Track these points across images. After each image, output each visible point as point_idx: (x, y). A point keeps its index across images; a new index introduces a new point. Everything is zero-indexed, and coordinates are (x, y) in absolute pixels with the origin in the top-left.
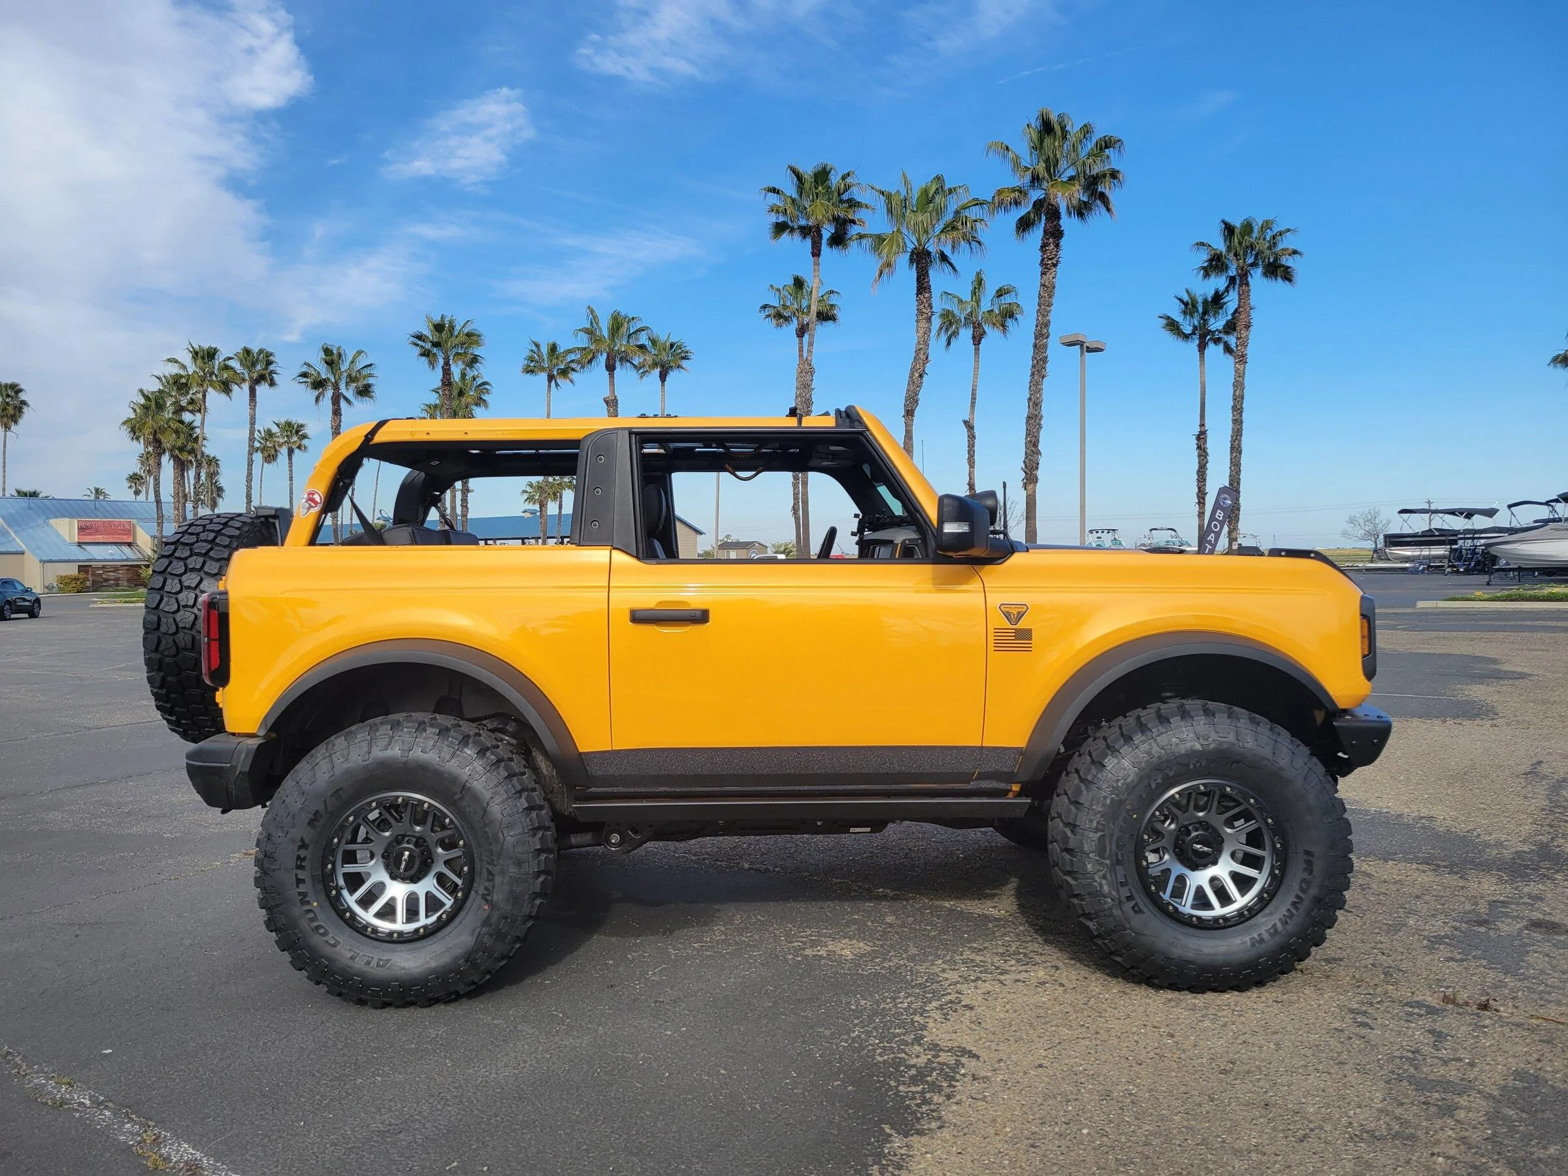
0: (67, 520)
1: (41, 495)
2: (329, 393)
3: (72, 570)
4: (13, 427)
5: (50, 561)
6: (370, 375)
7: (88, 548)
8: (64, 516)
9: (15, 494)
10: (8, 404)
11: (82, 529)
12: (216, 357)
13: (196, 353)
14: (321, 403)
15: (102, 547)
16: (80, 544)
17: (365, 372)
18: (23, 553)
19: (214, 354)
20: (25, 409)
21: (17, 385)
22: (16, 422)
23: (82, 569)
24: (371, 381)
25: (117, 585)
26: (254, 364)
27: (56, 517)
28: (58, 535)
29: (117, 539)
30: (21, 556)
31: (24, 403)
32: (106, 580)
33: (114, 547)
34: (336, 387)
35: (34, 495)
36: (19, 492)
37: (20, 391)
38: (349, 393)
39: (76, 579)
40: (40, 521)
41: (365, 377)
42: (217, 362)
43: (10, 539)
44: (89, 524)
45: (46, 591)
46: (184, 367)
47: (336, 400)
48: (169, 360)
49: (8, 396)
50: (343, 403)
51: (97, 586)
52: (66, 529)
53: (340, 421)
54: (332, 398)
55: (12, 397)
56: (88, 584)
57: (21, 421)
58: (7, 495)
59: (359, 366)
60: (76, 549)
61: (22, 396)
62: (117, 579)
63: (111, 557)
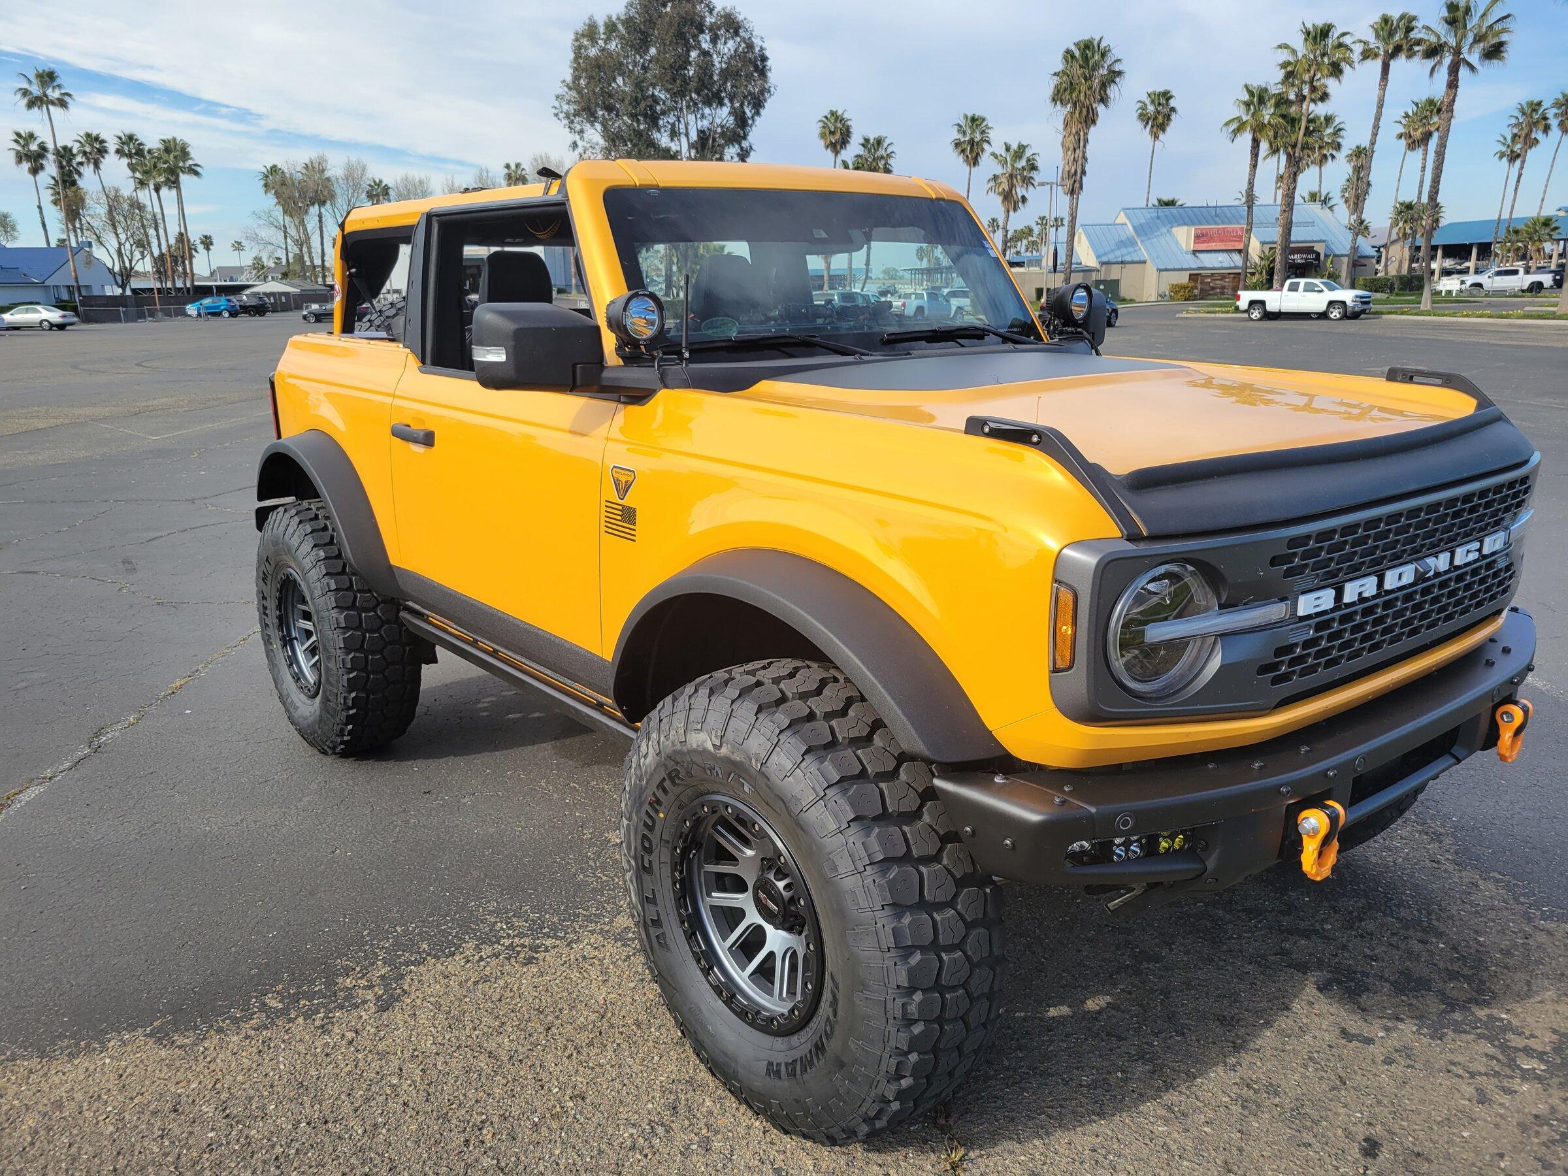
0: (1185, 228)
1: (1178, 203)
2: (1448, 59)
3: (1184, 278)
4: (1161, 136)
5: (1166, 270)
6: (1504, 31)
7: (1200, 256)
8: (1185, 224)
9: (1156, 203)
10: (1159, 112)
11: (1197, 237)
12: (1330, 34)
13: (1308, 33)
14: (1435, 74)
15: (1213, 255)
16: (1195, 252)
17: (1498, 27)
18: (1145, 262)
19: (1328, 31)
20: (1173, 116)
21: (1169, 92)
22: (1164, 130)
23: (1193, 277)
24: (1504, 37)
25: (1222, 293)
26: (1391, 34)
27: (1179, 225)
28: (1177, 243)
29: (1230, 246)
30: (1142, 265)
31: (1173, 110)
32: (1213, 288)
33: (1225, 255)
34: (1457, 51)
35: (1172, 203)
36: (1159, 201)
37: (1171, 97)
38: (1474, 58)
39: (1185, 288)
40: (1164, 230)
41: (1498, 34)
42: (1331, 41)
43: (1137, 248)
44: (1204, 231)
45: (1160, 299)
46: (1294, 52)
47: (1454, 70)
48: (1280, 47)
49: (1159, 104)
50: (1463, 72)
51: (1204, 295)
52: (1184, 236)
53: (1455, 95)
54: (1449, 66)
55: (1163, 105)
56: (1196, 292)
57: (1168, 129)
58: (1150, 205)
59: (1491, 20)
60: (1190, 256)
61: (1172, 103)
62: (1223, 287)
63: (1219, 265)
